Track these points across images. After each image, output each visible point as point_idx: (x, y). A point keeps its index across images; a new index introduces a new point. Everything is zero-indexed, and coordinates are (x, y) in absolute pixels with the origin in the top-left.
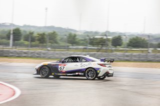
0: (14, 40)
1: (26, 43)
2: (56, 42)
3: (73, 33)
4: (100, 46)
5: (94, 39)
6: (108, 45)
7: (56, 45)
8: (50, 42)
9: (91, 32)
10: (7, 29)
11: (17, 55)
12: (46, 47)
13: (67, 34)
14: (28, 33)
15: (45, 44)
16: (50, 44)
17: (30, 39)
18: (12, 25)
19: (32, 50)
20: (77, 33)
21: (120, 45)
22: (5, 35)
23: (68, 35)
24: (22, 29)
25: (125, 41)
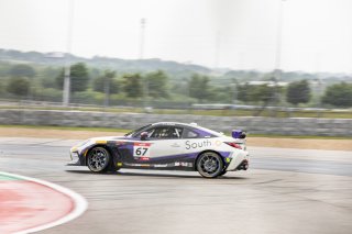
0: (73, 89)
1: (99, 96)
2: (164, 95)
3: (201, 74)
4: (261, 102)
5: (248, 87)
6: (278, 101)
7: (163, 100)
8: (150, 95)
9: (241, 72)
10: (56, 66)
11: (79, 123)
12: (141, 104)
13: (189, 76)
14: (103, 74)
15: (139, 99)
16: (151, 98)
17: (107, 88)
18: (68, 56)
19: (111, 112)
20: (210, 75)
21: (305, 101)
22: (53, 79)
23: (190, 79)
24: (89, 66)
25: (317, 91)
